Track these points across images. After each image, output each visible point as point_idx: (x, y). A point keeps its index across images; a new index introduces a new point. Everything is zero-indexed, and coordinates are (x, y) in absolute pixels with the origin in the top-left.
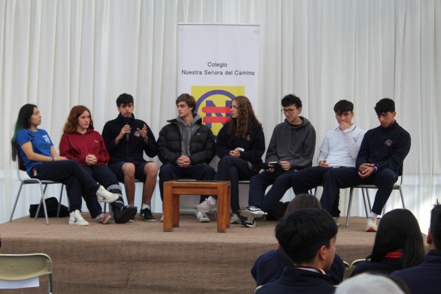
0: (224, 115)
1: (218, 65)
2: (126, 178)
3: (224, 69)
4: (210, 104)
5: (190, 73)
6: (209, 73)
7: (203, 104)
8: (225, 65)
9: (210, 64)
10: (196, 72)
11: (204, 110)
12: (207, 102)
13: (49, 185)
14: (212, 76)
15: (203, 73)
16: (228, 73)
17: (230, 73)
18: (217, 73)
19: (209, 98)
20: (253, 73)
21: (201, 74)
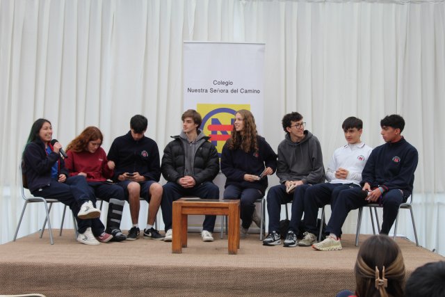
0: (229, 133)
1: (223, 83)
2: (131, 197)
3: (230, 88)
4: (216, 122)
5: (196, 91)
6: (215, 91)
7: (209, 122)
8: (231, 83)
9: (215, 83)
10: (201, 90)
11: (209, 128)
12: (213, 119)
13: (54, 204)
14: (218, 94)
15: (209, 91)
16: (234, 91)
17: (235, 91)
18: (222, 91)
19: (215, 116)
20: (258, 92)
21: (206, 91)
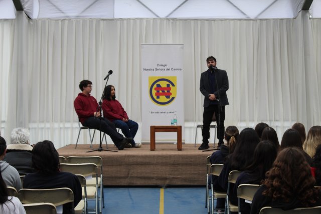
0: (166, 91)
1: (162, 65)
3: (165, 68)
4: (159, 86)
5: (148, 69)
6: (158, 70)
7: (155, 86)
8: (166, 65)
9: (158, 65)
10: (150, 69)
11: (155, 89)
12: (157, 85)
14: (159, 71)
15: (155, 69)
17: (169, 70)
18: (162, 70)
19: (158, 83)
20: (181, 69)
21: (153, 70)
